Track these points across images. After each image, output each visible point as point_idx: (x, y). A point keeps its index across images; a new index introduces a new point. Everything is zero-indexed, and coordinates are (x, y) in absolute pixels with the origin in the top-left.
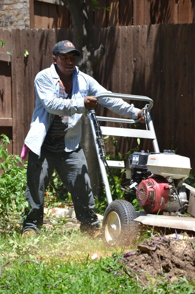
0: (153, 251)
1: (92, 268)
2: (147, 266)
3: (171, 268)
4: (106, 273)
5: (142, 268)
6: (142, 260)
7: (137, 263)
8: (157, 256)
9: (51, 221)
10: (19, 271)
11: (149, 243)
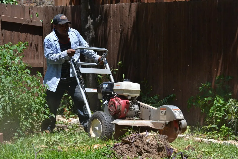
0: (132, 142)
1: (94, 154)
2: (128, 152)
3: (143, 153)
4: (102, 157)
5: (125, 153)
6: (125, 148)
7: (122, 150)
8: (134, 146)
9: (68, 127)
10: (48, 155)
11: (129, 138)
